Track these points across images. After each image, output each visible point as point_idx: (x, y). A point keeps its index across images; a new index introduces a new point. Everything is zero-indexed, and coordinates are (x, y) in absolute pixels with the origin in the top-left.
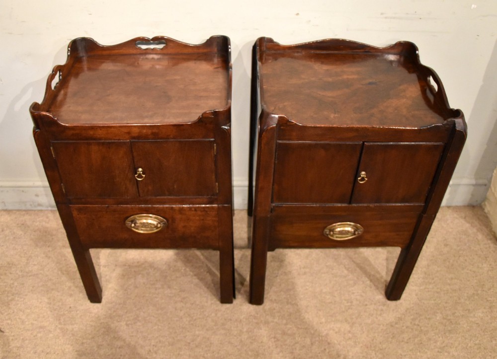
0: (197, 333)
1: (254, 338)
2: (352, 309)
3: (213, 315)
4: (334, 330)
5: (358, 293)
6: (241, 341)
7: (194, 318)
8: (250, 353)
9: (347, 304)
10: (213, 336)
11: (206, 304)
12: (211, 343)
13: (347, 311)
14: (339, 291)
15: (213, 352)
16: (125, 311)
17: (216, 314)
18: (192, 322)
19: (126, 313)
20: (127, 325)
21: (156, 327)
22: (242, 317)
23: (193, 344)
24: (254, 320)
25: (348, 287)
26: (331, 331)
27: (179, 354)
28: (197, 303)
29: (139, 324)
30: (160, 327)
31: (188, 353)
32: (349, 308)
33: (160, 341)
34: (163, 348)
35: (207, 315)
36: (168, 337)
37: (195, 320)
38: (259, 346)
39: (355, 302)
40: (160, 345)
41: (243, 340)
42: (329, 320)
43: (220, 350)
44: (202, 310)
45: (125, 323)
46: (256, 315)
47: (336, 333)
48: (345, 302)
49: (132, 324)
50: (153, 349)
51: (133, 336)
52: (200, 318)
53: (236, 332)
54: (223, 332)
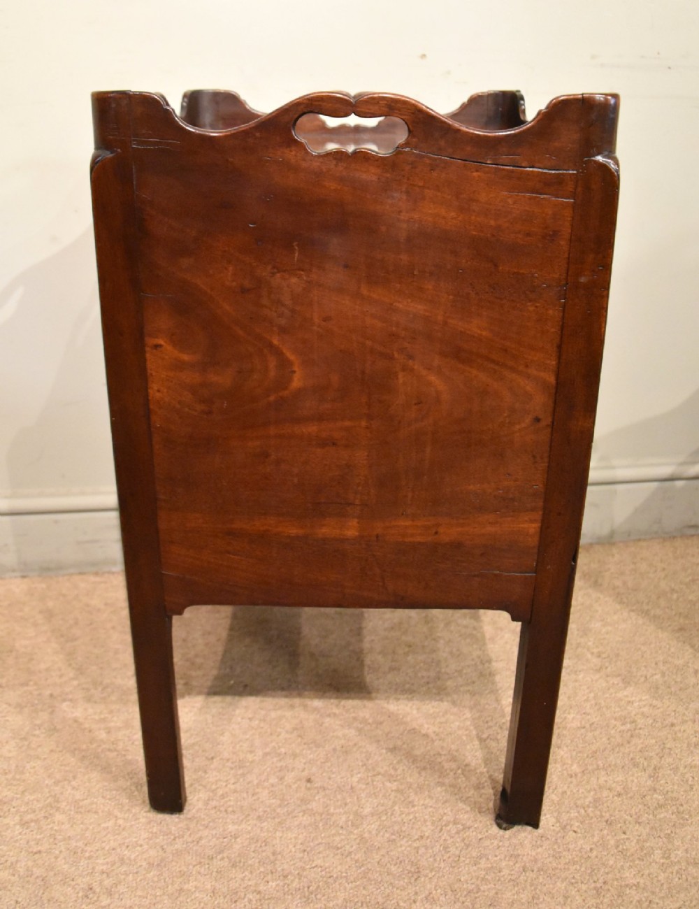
0: (231, 828)
1: (396, 828)
2: (639, 736)
3: (273, 780)
4: (610, 789)
5: (640, 700)
6: (362, 839)
7: (220, 792)
8: (393, 869)
9: (623, 728)
10: (278, 834)
11: (250, 757)
12: (274, 854)
13: (629, 742)
14: (593, 702)
15: (285, 877)
16: (21, 788)
17: (282, 779)
18: (214, 803)
19: (23, 792)
20: (24, 824)
21: (110, 824)
22: (355, 779)
23: (222, 859)
24: (388, 784)
25: (611, 690)
26: (605, 793)
27: (181, 890)
28: (226, 755)
29: (59, 817)
30: (120, 822)
31: (209, 887)
32: (632, 736)
33: (122, 861)
34: (131, 877)
35: (255, 782)
36: (146, 847)
37: (223, 796)
38: (417, 849)
39: (641, 721)
40: (124, 869)
41: (366, 835)
42: (590, 768)
43: (303, 869)
44: (240, 772)
45: (17, 818)
46: (392, 772)
47: (619, 795)
48: (618, 723)
49: (37, 821)
50: (101, 882)
51: (40, 852)
52: (235, 791)
53: (344, 818)
54: (306, 820)
